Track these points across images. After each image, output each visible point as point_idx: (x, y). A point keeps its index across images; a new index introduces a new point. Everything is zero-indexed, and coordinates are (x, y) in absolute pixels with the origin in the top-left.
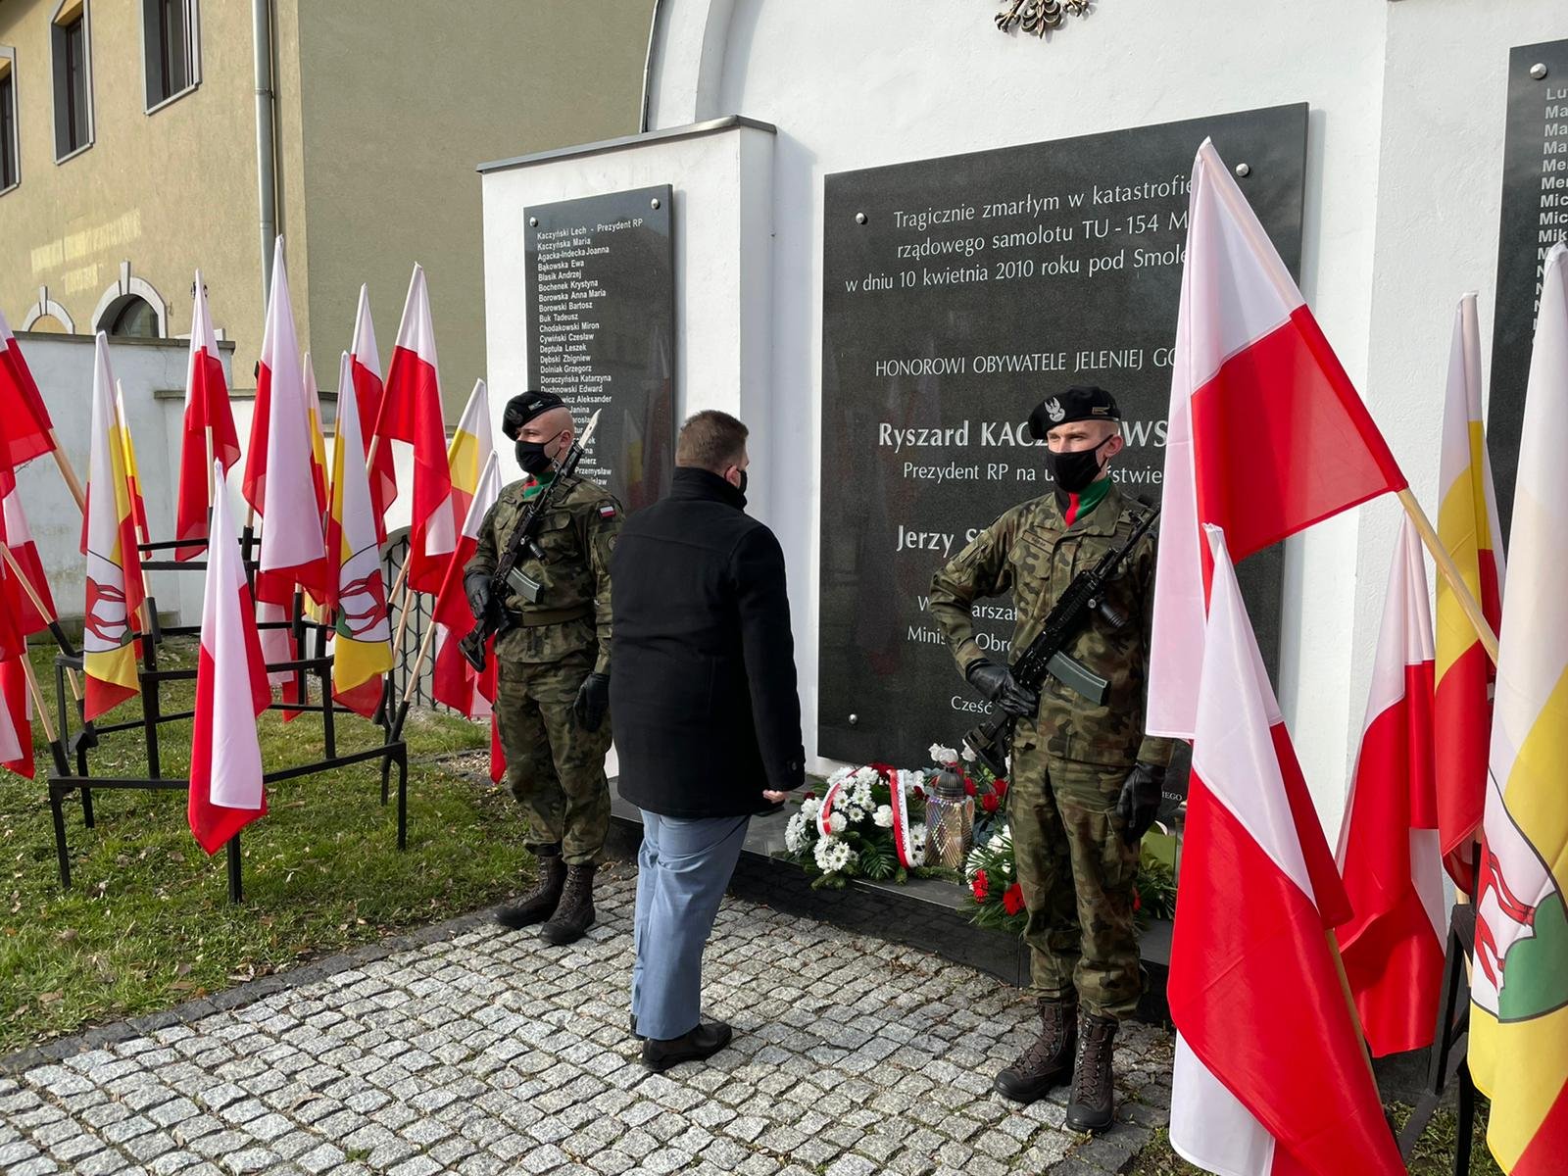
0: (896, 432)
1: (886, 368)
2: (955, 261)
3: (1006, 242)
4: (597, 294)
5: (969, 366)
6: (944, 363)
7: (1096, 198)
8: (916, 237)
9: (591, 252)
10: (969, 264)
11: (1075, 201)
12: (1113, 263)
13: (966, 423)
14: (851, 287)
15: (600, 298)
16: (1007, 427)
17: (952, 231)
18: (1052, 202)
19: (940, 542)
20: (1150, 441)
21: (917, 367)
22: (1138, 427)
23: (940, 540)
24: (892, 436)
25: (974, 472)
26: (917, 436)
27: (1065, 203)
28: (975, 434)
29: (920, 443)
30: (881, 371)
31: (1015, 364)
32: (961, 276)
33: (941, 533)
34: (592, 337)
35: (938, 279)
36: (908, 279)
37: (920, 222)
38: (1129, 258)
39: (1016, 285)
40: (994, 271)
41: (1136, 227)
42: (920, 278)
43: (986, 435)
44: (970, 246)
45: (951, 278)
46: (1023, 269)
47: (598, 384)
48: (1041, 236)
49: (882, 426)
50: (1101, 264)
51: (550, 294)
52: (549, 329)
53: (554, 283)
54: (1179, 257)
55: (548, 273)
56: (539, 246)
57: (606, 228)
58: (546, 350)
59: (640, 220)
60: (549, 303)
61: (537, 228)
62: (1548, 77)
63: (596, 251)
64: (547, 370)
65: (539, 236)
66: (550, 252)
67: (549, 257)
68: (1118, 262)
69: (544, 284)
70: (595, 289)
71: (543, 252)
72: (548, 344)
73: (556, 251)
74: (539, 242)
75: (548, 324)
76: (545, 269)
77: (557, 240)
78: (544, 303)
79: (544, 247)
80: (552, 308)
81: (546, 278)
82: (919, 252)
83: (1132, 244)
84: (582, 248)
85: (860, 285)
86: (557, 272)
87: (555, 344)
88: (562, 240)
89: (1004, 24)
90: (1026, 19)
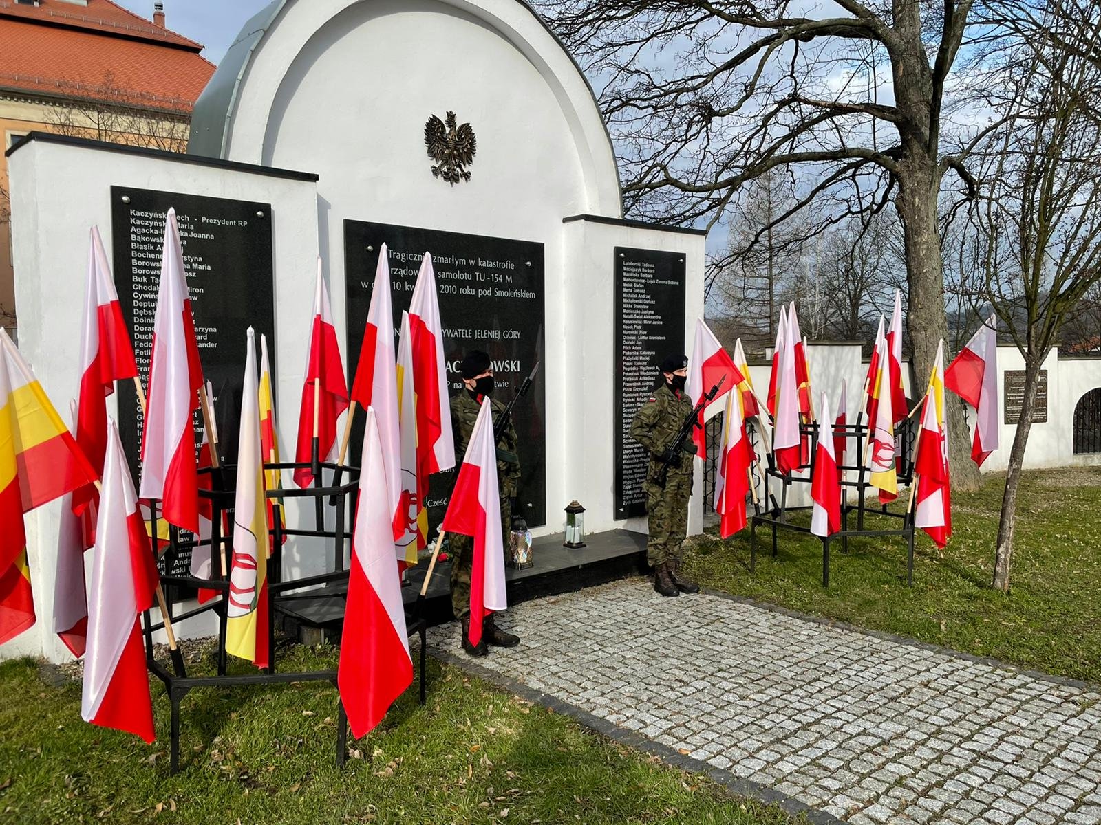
3: (444, 275)
4: (201, 267)
7: (480, 263)
8: (400, 265)
9: (194, 235)
11: (472, 263)
14: (365, 285)
15: (204, 271)
16: (448, 363)
18: (463, 261)
20: (503, 370)
22: (499, 362)
27: (467, 263)
31: (451, 333)
34: (195, 298)
36: (397, 286)
37: (402, 257)
38: (493, 292)
39: (448, 296)
41: (495, 279)
42: (403, 286)
46: (452, 289)
47: (204, 334)
48: (459, 276)
50: (483, 292)
51: (146, 259)
52: (145, 288)
53: (150, 252)
54: (510, 294)
55: (143, 243)
56: (132, 221)
57: (211, 221)
58: (141, 304)
59: (245, 223)
60: (145, 267)
61: (130, 205)
62: (624, 257)
63: (200, 236)
64: (142, 321)
65: (132, 212)
66: (146, 227)
67: (144, 231)
68: (488, 293)
69: (138, 251)
70: (200, 263)
71: (137, 226)
72: (144, 300)
73: (153, 227)
74: (133, 216)
75: (142, 284)
76: (139, 239)
77: (153, 219)
78: (138, 267)
79: (138, 222)
80: (148, 272)
81: (141, 247)
82: (402, 273)
83: (493, 285)
84: (184, 230)
85: (370, 285)
86: (154, 244)
87: (150, 300)
88: (159, 220)
89: (436, 171)
90: (445, 173)
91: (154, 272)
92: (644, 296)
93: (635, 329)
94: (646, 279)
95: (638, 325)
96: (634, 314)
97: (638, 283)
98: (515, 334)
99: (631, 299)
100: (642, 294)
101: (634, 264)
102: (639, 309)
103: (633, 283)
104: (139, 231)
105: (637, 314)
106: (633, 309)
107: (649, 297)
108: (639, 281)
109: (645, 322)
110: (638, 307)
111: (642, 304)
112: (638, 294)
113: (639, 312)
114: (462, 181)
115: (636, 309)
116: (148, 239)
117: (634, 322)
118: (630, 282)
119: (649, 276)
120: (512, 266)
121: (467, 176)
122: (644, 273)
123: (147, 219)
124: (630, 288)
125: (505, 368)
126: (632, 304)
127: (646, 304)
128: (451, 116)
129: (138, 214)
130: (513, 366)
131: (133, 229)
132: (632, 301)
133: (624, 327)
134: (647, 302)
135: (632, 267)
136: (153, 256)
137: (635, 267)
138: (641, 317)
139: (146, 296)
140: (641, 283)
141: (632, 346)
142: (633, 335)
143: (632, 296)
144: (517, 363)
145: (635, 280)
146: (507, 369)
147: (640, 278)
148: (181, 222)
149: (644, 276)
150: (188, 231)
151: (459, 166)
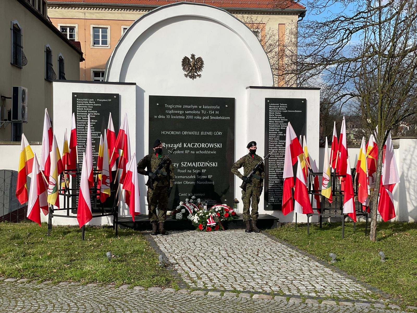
0: (166, 145)
1: (164, 133)
2: (178, 114)
3: (188, 112)
4: (96, 114)
5: (181, 133)
6: (176, 132)
7: (204, 107)
8: (170, 109)
9: (95, 105)
10: (181, 115)
11: (200, 107)
12: (207, 118)
13: (181, 143)
14: (156, 117)
15: (98, 115)
16: (189, 144)
17: (177, 109)
18: (196, 107)
19: (176, 165)
20: (214, 147)
21: (170, 133)
22: (212, 144)
23: (176, 164)
24: (165, 145)
25: (183, 152)
26: (171, 145)
27: (198, 107)
28: (183, 145)
29: (171, 147)
30: (163, 133)
31: (190, 133)
32: (179, 117)
33: (176, 163)
34: (95, 123)
35: (175, 117)
36: (168, 117)
37: (171, 107)
38: (210, 117)
39: (190, 120)
40: (185, 117)
41: (210, 113)
42: (171, 117)
43: (185, 145)
44: (181, 112)
45: (177, 117)
46: (191, 117)
47: (97, 134)
48: (194, 112)
49: (163, 143)
50: (205, 118)
51: (81, 113)
53: (82, 110)
54: (217, 118)
55: (80, 108)
56: (77, 102)
57: (100, 100)
58: (79, 125)
59: (111, 100)
60: (81, 115)
61: (77, 97)
62: (269, 102)
63: (97, 105)
64: (79, 130)
65: (77, 99)
66: (81, 103)
67: (81, 104)
68: (208, 118)
70: (96, 113)
71: (79, 103)
72: (80, 124)
73: (83, 103)
74: (78, 101)
75: (80, 120)
76: (79, 107)
77: (83, 101)
78: (79, 115)
79: (79, 102)
81: (80, 109)
82: (170, 112)
83: (210, 115)
84: (92, 104)
85: (158, 117)
86: (84, 108)
87: (82, 124)
88: (85, 101)
89: (186, 76)
90: (190, 76)
91: (83, 116)
92: (281, 117)
93: (276, 131)
94: (282, 110)
95: (277, 129)
96: (275, 125)
97: (278, 112)
98: (220, 133)
99: (274, 119)
102: (278, 123)
103: (275, 112)
104: (79, 105)
105: (277, 125)
106: (275, 123)
107: (284, 118)
108: (278, 111)
109: (281, 128)
111: (280, 121)
112: (277, 117)
114: (198, 78)
115: (276, 123)
116: (82, 107)
117: (275, 128)
118: (273, 112)
119: (284, 109)
120: (219, 107)
121: (199, 76)
124: (273, 114)
125: (214, 146)
127: (282, 121)
128: (193, 56)
130: (218, 145)
132: (274, 120)
133: (270, 130)
134: (283, 120)
135: (274, 106)
136: (83, 111)
137: (276, 106)
138: (279, 126)
141: (274, 138)
142: (275, 134)
143: (274, 118)
144: (220, 144)
145: (276, 111)
146: (216, 146)
147: (278, 110)
148: (91, 101)
149: (281, 109)
150: (93, 104)
151: (196, 72)
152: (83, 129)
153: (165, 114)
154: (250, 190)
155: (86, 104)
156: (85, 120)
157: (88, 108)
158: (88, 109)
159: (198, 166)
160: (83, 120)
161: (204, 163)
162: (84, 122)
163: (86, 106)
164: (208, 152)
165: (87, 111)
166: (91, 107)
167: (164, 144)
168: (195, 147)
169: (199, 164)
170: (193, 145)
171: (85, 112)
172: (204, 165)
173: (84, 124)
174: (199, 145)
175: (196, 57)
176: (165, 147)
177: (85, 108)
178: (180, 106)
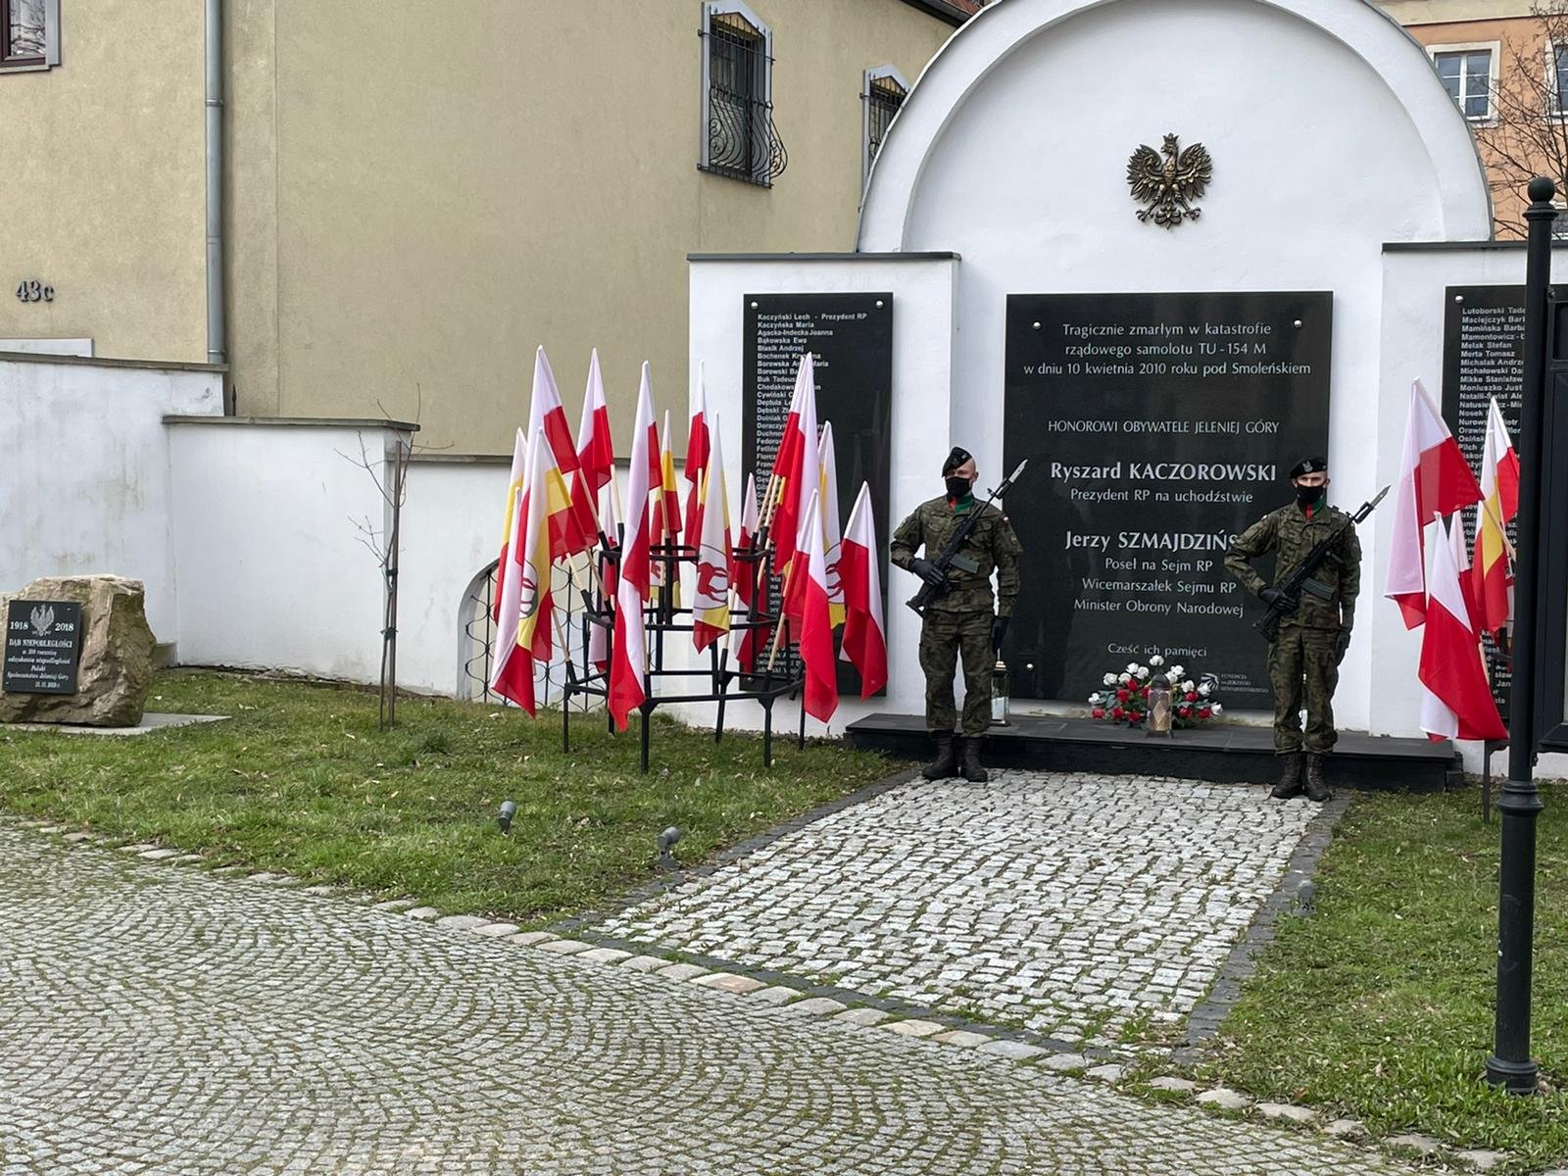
0: (1065, 469)
1: (1057, 426)
2: (1110, 360)
3: (1147, 351)
4: (821, 364)
5: (1120, 426)
6: (1102, 424)
7: (1207, 330)
8: (1080, 342)
9: (813, 333)
10: (1120, 362)
11: (1194, 331)
13: (1119, 464)
14: (1029, 370)
15: (822, 367)
16: (1149, 467)
17: (1108, 341)
18: (1178, 330)
19: (1100, 542)
20: (1244, 477)
21: (1081, 426)
22: (1237, 468)
23: (1100, 539)
24: (1062, 471)
25: (1125, 496)
27: (1186, 330)
28: (1125, 471)
29: (1084, 476)
30: (1053, 428)
31: (1153, 427)
32: (1115, 369)
33: (1100, 535)
35: (1097, 370)
36: (1073, 369)
37: (1083, 332)
38: (1230, 368)
39: (1153, 378)
40: (1138, 369)
41: (1233, 350)
42: (1083, 368)
43: (1133, 472)
44: (1121, 352)
45: (1107, 370)
46: (1159, 368)
48: (1171, 350)
49: (1054, 465)
50: (1211, 370)
51: (769, 360)
52: (767, 387)
53: (774, 353)
54: (1261, 369)
55: (768, 345)
56: (759, 325)
57: (831, 317)
58: (763, 403)
59: (865, 315)
60: (770, 368)
61: (758, 310)
62: (1463, 303)
63: (820, 333)
64: (764, 418)
65: (760, 317)
66: (770, 330)
67: (769, 333)
68: (1221, 370)
69: (763, 352)
70: (817, 360)
71: (763, 330)
72: (766, 399)
73: (778, 329)
74: (761, 321)
75: (766, 384)
76: (765, 341)
77: (778, 321)
78: (763, 368)
79: (765, 326)
80: (771, 372)
81: (766, 349)
82: (1082, 352)
83: (1231, 359)
84: (805, 329)
85: (1036, 370)
86: (778, 345)
87: (774, 399)
88: (783, 321)
89: (1143, 217)
90: (1158, 216)
91: (775, 372)
92: (1512, 362)
94: (1515, 333)
96: (1485, 392)
97: (1497, 341)
98: (1268, 427)
99: (1480, 367)
100: (1509, 358)
101: (1488, 311)
102: (1497, 384)
103: (1485, 342)
104: (765, 334)
105: (1494, 392)
106: (1484, 384)
107: (1522, 363)
108: (1500, 337)
109: (1514, 404)
110: (1496, 380)
111: (1508, 375)
112: (1496, 359)
113: (1500, 388)
115: (1491, 384)
116: (772, 341)
117: (1485, 405)
118: (1477, 341)
120: (1266, 330)
121: (1194, 215)
122: (1514, 324)
123: (773, 321)
124: (1479, 350)
125: (1247, 474)
126: (1484, 376)
127: (1516, 375)
128: (1171, 141)
129: (765, 318)
130: (1262, 473)
131: (760, 333)
132: (1481, 371)
133: (1461, 413)
134: (1520, 371)
135: (1483, 316)
137: (1492, 315)
138: (1505, 396)
139: (768, 395)
140: (1506, 341)
141: (1479, 444)
142: (1482, 426)
143: (1482, 363)
144: (1270, 468)
145: (1490, 337)
146: (1251, 476)
147: (1502, 332)
148: (803, 321)
149: (1513, 329)
150: (809, 330)
151: (1182, 202)
152: (775, 415)
153: (1063, 361)
154: (1293, 639)
155: (785, 333)
156: (781, 383)
157: (792, 344)
158: (791, 348)
159: (1183, 547)
160: (777, 384)
161: (1205, 538)
162: (778, 391)
163: (787, 337)
164: (1220, 498)
165: (790, 353)
166: (800, 341)
167: (1056, 467)
168: (1171, 477)
169: (1187, 540)
170: (1165, 472)
171: (783, 357)
172: (1204, 543)
173: (779, 399)
174: (1188, 472)
175: (1183, 147)
176: (1059, 476)
177: (784, 345)
178: (1120, 331)
